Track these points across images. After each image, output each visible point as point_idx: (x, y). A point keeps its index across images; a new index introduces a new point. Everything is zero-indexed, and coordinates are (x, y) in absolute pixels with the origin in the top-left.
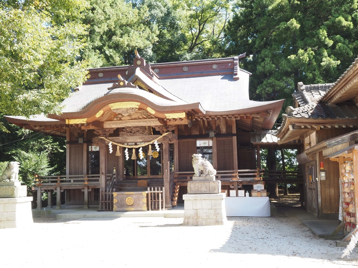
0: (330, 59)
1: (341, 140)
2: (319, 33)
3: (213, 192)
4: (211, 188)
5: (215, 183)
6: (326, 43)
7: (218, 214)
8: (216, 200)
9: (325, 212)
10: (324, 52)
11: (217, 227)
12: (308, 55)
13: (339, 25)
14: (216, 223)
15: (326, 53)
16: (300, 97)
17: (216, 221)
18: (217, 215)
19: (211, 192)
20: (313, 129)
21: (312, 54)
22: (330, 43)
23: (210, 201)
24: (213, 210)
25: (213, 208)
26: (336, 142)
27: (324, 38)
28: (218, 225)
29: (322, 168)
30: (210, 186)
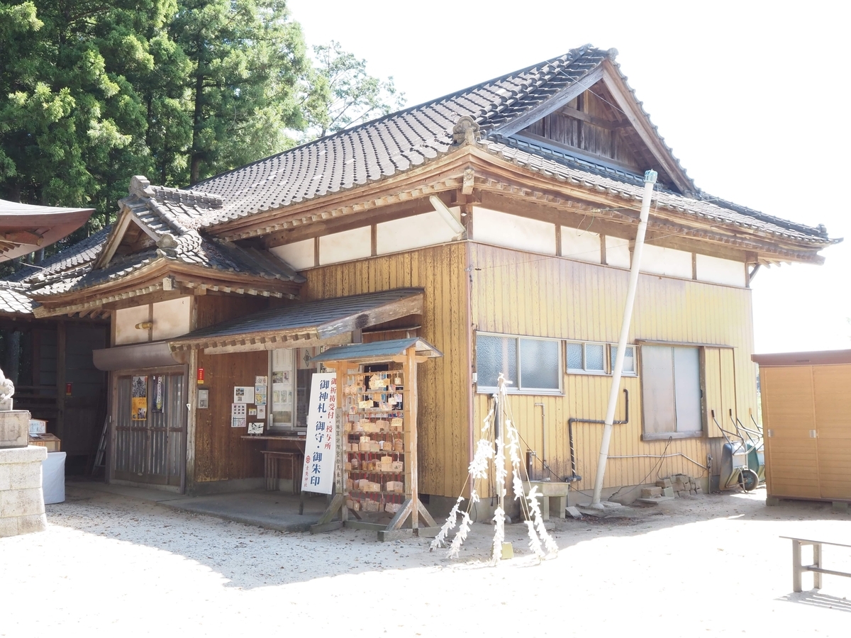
0: (110, 127)
1: (342, 326)
2: (86, 58)
3: (14, 443)
4: (6, 431)
5: (20, 418)
6: (103, 87)
7: (30, 502)
8: (24, 463)
9: (199, 480)
10: (94, 105)
11: (27, 538)
12: (62, 103)
13: (128, 53)
14: (23, 527)
15: (97, 110)
16: (148, 212)
17: (23, 524)
18: (27, 506)
19: (8, 443)
20: (185, 291)
21: (69, 104)
22: (112, 88)
23: (8, 469)
24: (16, 493)
25: (16, 486)
26: (335, 329)
27: (98, 72)
28: (28, 532)
29: (201, 382)
30: (6, 427)
